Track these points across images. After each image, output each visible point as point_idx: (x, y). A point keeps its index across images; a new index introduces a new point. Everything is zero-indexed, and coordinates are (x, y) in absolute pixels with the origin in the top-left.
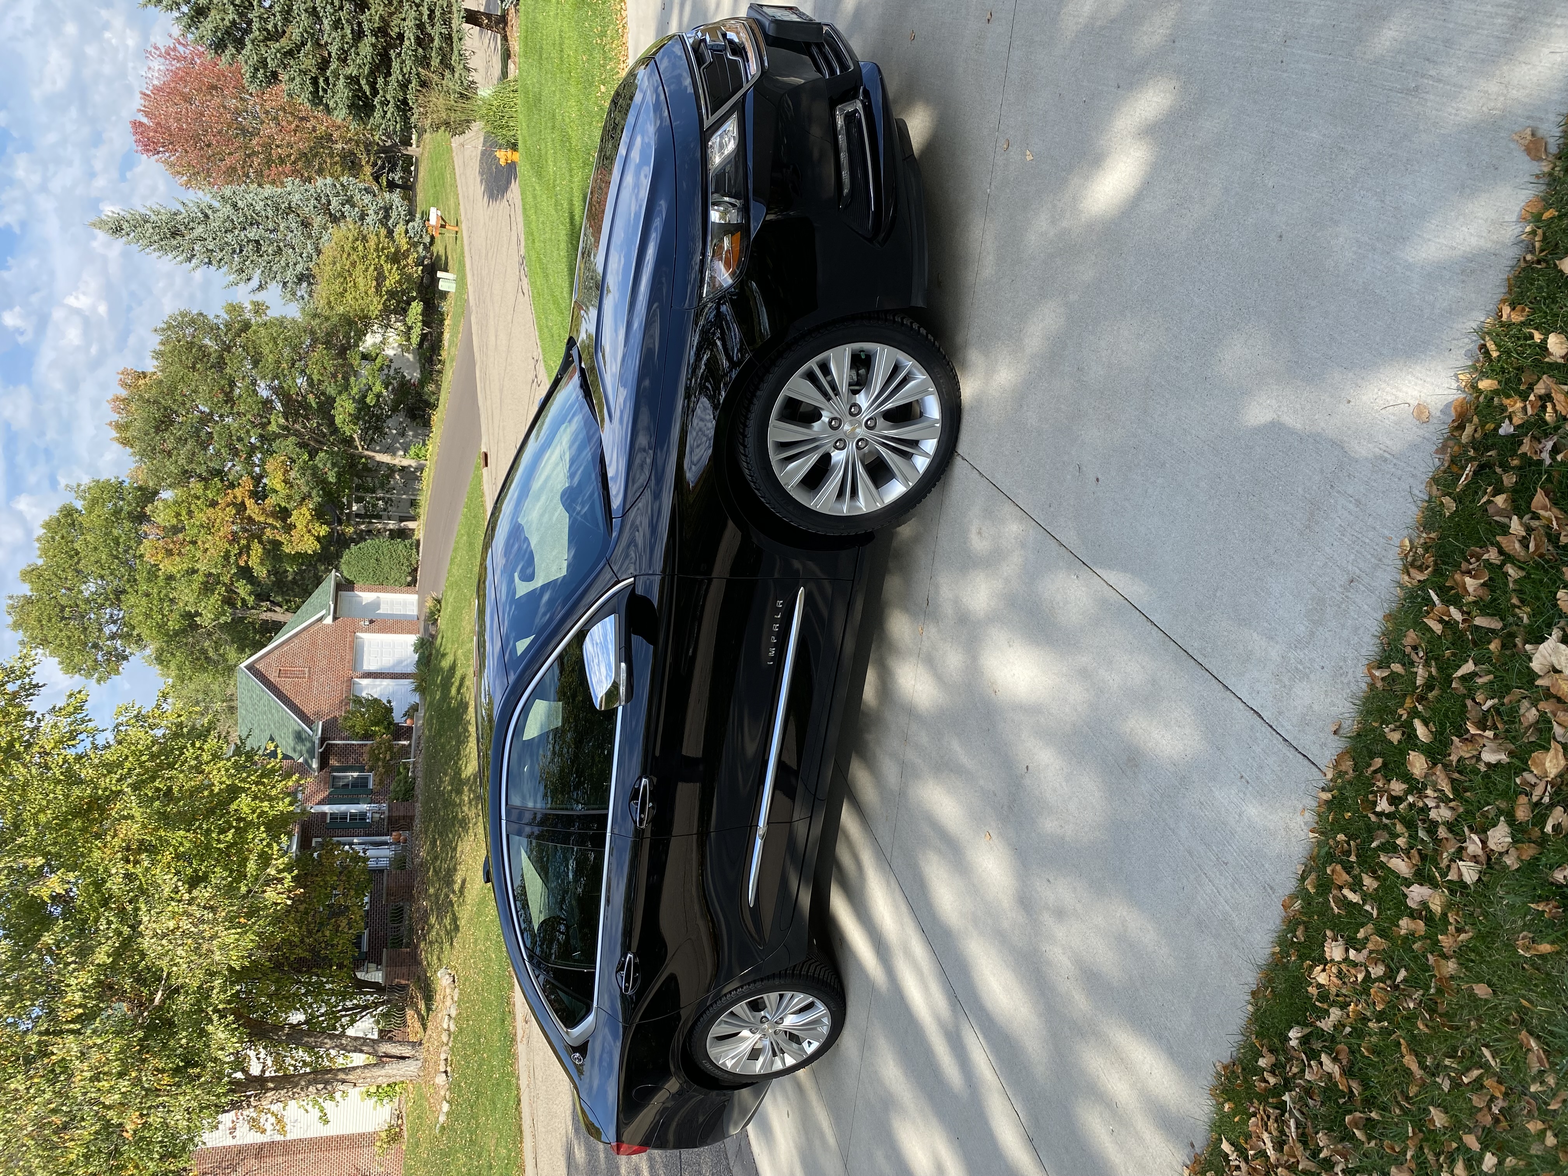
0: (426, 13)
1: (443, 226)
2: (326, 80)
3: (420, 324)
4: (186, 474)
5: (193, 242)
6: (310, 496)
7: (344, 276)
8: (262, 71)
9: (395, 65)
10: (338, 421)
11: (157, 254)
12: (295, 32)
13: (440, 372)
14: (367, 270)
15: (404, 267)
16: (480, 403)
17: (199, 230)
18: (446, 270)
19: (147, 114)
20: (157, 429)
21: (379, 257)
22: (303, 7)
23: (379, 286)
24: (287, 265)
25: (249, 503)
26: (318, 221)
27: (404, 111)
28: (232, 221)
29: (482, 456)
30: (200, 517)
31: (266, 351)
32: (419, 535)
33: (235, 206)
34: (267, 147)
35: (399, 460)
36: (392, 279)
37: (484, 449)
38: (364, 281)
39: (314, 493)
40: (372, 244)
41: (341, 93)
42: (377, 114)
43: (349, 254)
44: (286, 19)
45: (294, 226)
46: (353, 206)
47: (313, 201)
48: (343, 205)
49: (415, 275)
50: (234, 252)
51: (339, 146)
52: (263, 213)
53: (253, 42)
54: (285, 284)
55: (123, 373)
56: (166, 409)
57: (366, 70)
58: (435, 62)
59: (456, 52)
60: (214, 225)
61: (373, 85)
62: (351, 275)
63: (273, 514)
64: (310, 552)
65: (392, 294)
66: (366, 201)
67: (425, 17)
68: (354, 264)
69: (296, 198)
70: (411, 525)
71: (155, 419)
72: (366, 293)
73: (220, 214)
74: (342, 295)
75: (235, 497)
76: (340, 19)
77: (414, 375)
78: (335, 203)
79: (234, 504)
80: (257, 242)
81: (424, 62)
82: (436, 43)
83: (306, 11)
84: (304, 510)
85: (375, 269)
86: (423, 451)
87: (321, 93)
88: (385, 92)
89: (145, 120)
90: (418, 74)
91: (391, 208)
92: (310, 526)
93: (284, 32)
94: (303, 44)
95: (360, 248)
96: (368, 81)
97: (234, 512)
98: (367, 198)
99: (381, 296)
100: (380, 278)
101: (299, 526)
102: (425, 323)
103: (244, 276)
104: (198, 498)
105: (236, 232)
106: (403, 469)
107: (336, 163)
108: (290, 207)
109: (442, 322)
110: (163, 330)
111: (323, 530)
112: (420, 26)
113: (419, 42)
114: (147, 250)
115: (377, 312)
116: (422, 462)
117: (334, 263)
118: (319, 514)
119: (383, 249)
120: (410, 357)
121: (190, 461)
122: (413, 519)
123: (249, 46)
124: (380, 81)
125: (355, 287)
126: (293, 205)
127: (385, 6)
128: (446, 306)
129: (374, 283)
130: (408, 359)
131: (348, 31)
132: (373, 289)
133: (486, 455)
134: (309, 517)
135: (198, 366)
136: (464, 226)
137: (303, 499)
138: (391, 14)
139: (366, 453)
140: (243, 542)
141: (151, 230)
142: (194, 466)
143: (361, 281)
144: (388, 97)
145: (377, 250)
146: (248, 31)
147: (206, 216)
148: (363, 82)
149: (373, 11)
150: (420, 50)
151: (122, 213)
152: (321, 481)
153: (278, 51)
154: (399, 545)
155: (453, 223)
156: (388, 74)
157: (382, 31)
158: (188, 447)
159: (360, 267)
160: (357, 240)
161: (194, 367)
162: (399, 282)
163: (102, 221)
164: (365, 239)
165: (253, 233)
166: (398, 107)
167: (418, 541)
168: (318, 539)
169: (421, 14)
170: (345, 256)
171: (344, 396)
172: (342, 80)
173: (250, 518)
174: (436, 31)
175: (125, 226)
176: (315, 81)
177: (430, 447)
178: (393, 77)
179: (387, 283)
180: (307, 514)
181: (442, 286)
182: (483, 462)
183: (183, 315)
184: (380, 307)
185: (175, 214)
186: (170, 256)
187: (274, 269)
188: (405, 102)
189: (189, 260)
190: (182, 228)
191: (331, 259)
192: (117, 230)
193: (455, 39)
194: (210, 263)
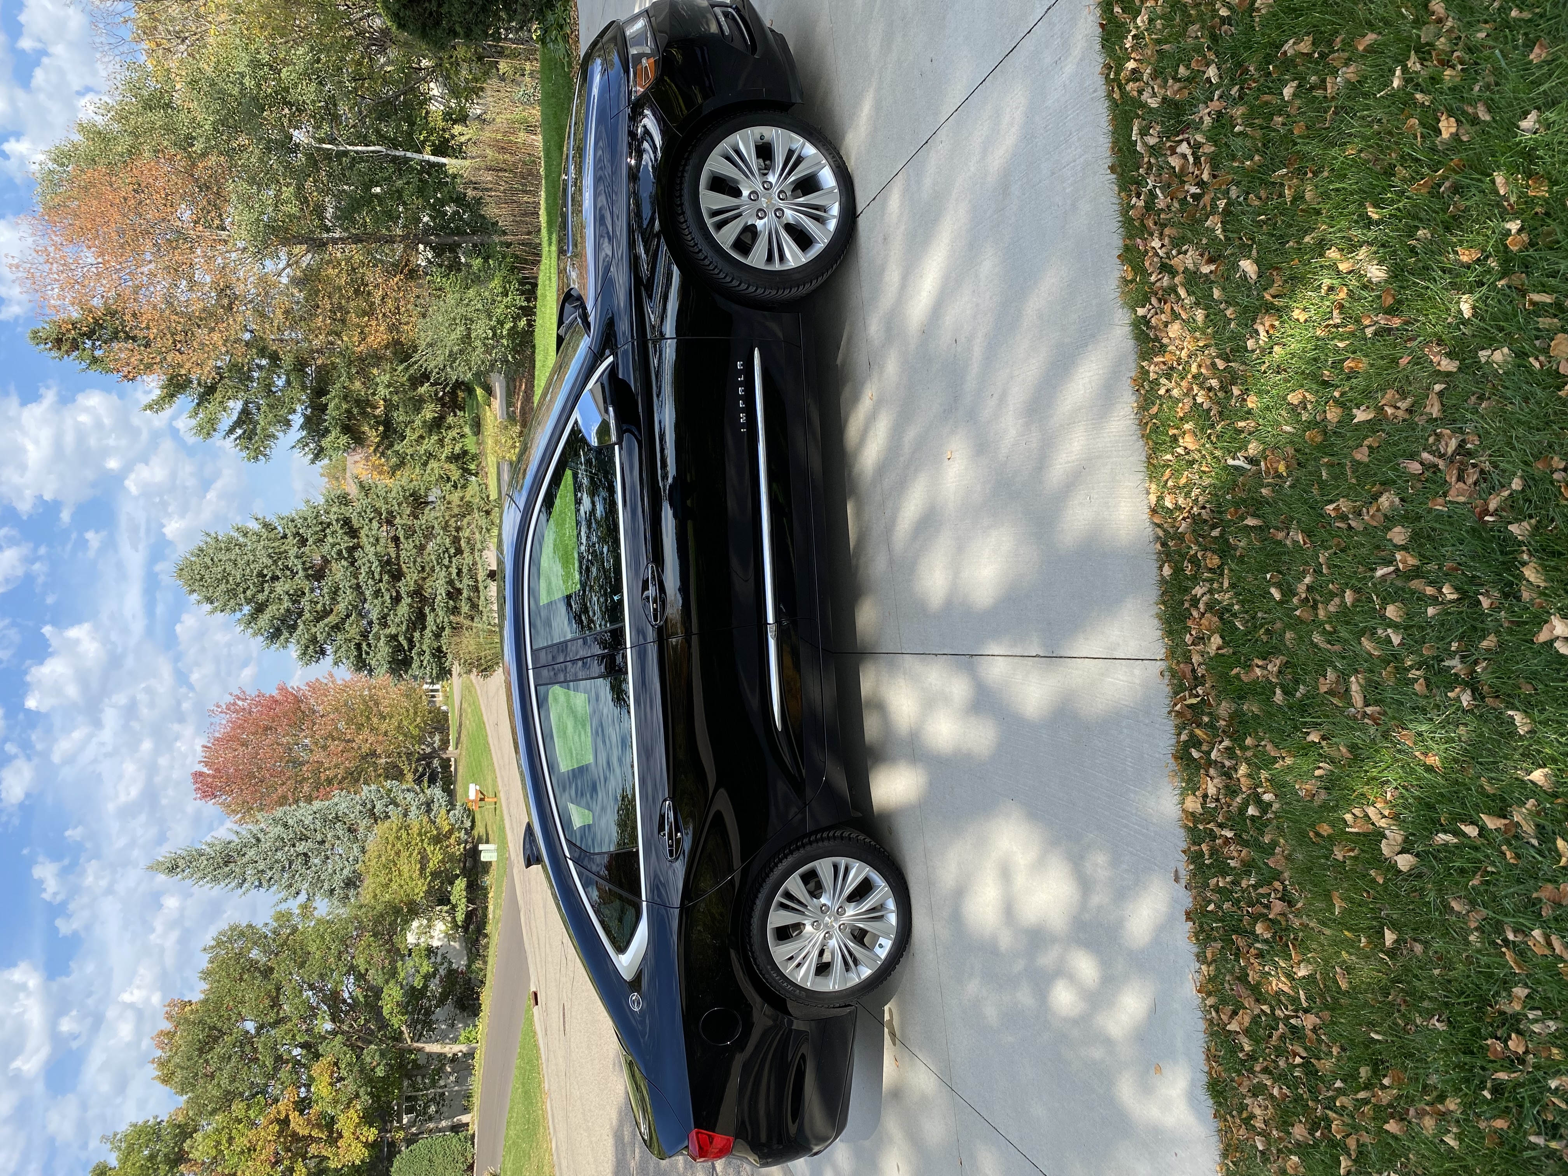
0: (454, 571)
1: (482, 800)
2: (369, 645)
3: (464, 900)
4: (228, 1098)
5: (245, 866)
6: (357, 1096)
7: (390, 866)
8: (312, 647)
9: (430, 619)
10: (385, 1012)
11: (209, 885)
12: (341, 607)
13: (486, 947)
14: (410, 856)
15: (447, 847)
16: (527, 946)
17: (251, 853)
18: (487, 842)
19: (206, 764)
20: (201, 1051)
21: (422, 841)
22: (348, 584)
23: (423, 869)
24: (335, 872)
25: (294, 1116)
26: (363, 824)
27: (439, 658)
28: (283, 839)
29: (532, 997)
30: (241, 1142)
31: (312, 948)
32: (474, 1128)
33: (286, 825)
34: (316, 772)
35: (450, 1049)
36: (435, 858)
37: (533, 989)
38: (408, 867)
39: (362, 1091)
40: (415, 830)
41: (382, 652)
42: (415, 665)
43: (394, 846)
44: (333, 599)
45: (340, 833)
46: (397, 805)
47: (358, 807)
48: (387, 806)
49: (458, 853)
50: (284, 868)
51: (383, 761)
52: (312, 826)
53: (304, 623)
54: (332, 891)
55: (169, 1005)
56: (210, 1028)
57: (404, 627)
58: (465, 608)
59: (482, 598)
60: (265, 846)
61: (411, 641)
62: (395, 865)
63: (319, 1126)
64: (357, 1162)
65: (435, 875)
66: (409, 799)
67: (454, 576)
68: (398, 854)
69: (343, 807)
70: (465, 1118)
71: (199, 1041)
72: (411, 877)
73: (271, 835)
74: (387, 885)
75: (279, 1113)
76: (380, 589)
77: (460, 963)
78: (379, 806)
79: (278, 1121)
80: (305, 855)
81: (455, 611)
82: (465, 594)
83: (350, 587)
84: (352, 1112)
85: (419, 853)
86: (473, 1033)
87: (364, 656)
88: (421, 644)
89: (205, 770)
90: (450, 622)
91: (433, 802)
92: (358, 1132)
93: (332, 610)
94: (348, 616)
95: (404, 836)
96: (405, 637)
97: (277, 1128)
98: (410, 796)
99: (425, 879)
100: (424, 861)
101: (346, 1134)
102: (470, 901)
103: (293, 890)
104: (240, 1121)
105: (286, 849)
106: (454, 1059)
107: (380, 775)
108: (337, 817)
109: (486, 896)
110: (213, 947)
111: (371, 1134)
112: (451, 582)
113: (449, 595)
114: (201, 883)
115: (422, 894)
116: (474, 1045)
117: (380, 856)
118: (367, 1119)
119: (426, 833)
120: (457, 945)
121: (233, 1080)
122: (466, 1110)
123: (301, 627)
124: (417, 635)
125: (400, 875)
126: (340, 814)
127: (419, 572)
128: (489, 880)
129: (418, 866)
130: (455, 948)
131: (387, 597)
132: (418, 872)
133: (536, 994)
134: (357, 1121)
135: (245, 977)
136: (502, 795)
137: (350, 1101)
138: (424, 579)
139: (415, 1045)
140: (287, 1163)
141: (205, 862)
142: (237, 1084)
143: (405, 868)
144: (425, 648)
145: (420, 834)
146: (300, 614)
147: (258, 840)
148: (401, 639)
149: (408, 578)
150: (451, 602)
151: (179, 852)
152: (368, 1078)
153: (326, 625)
154: (454, 1141)
155: (491, 794)
156: (424, 628)
157: (417, 592)
158: (232, 1064)
159: (404, 854)
160: (401, 828)
161: (241, 979)
162: (442, 861)
163: (159, 863)
164: (407, 828)
165: (301, 847)
166: (433, 655)
167: (473, 1136)
168: (366, 1145)
169: (450, 574)
170: (390, 846)
171: (392, 983)
172: (383, 639)
173: (294, 1134)
174: (464, 584)
175: (181, 863)
176: (359, 646)
177: (480, 1027)
178: (427, 631)
179: (431, 864)
180: (355, 1116)
181: (484, 857)
182: (533, 1002)
183: (233, 929)
184: (425, 888)
185: (229, 843)
186: (223, 884)
187: (322, 877)
188: (439, 649)
189: (241, 885)
190: (235, 855)
191: (376, 853)
192: (173, 869)
193: (481, 588)
194: (260, 885)
